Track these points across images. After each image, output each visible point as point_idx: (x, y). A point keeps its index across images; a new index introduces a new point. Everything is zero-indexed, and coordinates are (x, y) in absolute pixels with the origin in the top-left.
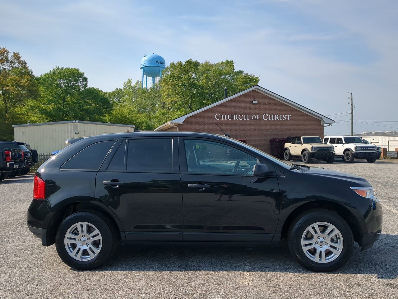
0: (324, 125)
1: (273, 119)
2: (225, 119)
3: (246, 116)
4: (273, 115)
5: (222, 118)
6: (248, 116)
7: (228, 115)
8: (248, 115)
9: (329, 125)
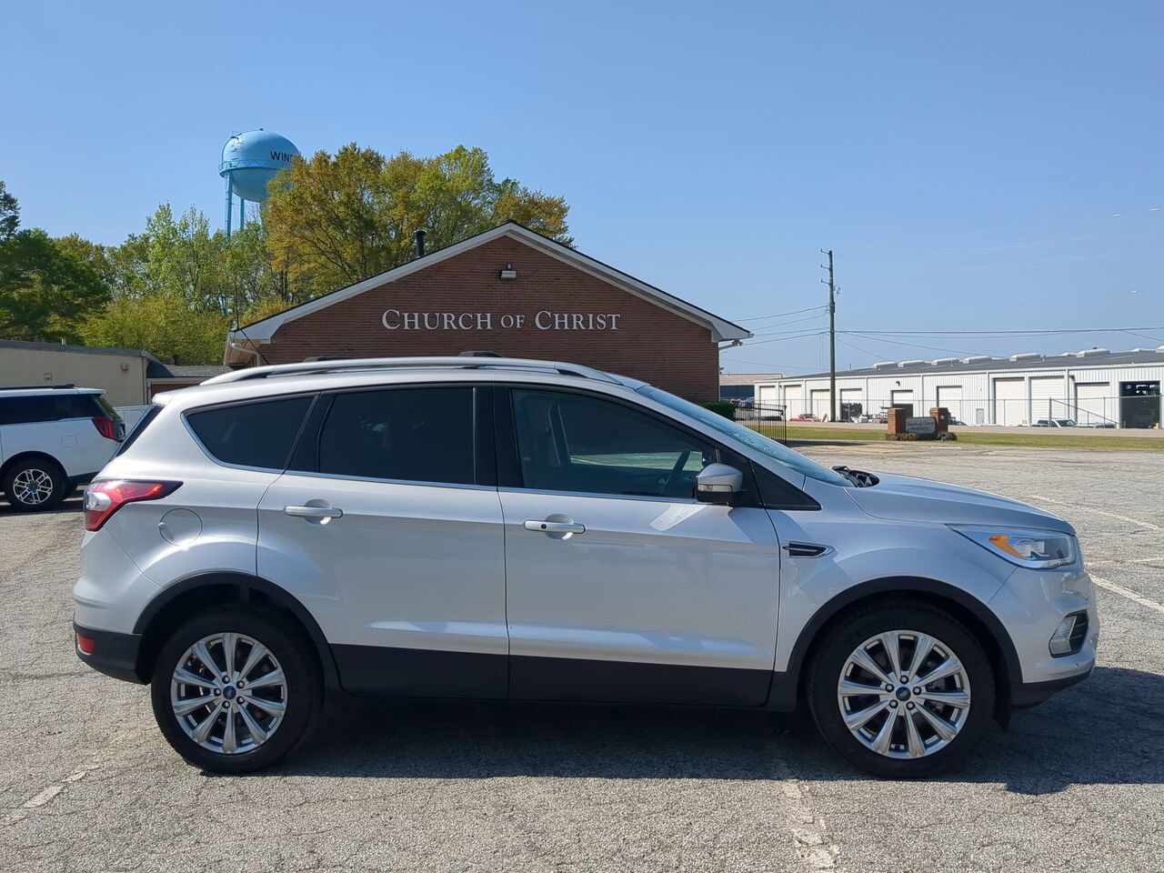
0: (721, 344)
1: (566, 327)
2: (417, 327)
3: (484, 317)
4: (566, 316)
5: (406, 324)
6: (489, 318)
7: (426, 315)
8: (489, 315)
9: (734, 344)
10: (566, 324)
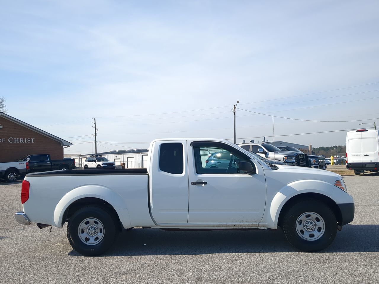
4: (18, 139)
9: (68, 147)
10: (18, 141)
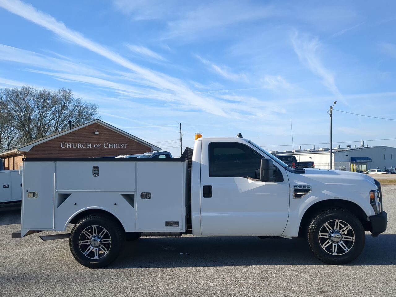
1: (112, 147)
2: (70, 147)
3: (89, 145)
4: (112, 144)
5: (67, 146)
7: (73, 144)
8: (91, 144)
